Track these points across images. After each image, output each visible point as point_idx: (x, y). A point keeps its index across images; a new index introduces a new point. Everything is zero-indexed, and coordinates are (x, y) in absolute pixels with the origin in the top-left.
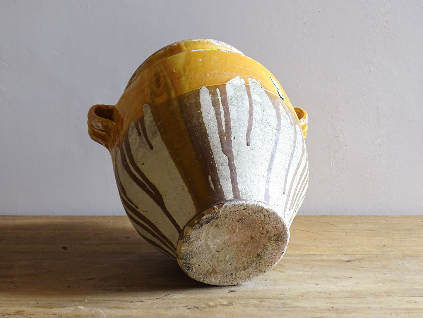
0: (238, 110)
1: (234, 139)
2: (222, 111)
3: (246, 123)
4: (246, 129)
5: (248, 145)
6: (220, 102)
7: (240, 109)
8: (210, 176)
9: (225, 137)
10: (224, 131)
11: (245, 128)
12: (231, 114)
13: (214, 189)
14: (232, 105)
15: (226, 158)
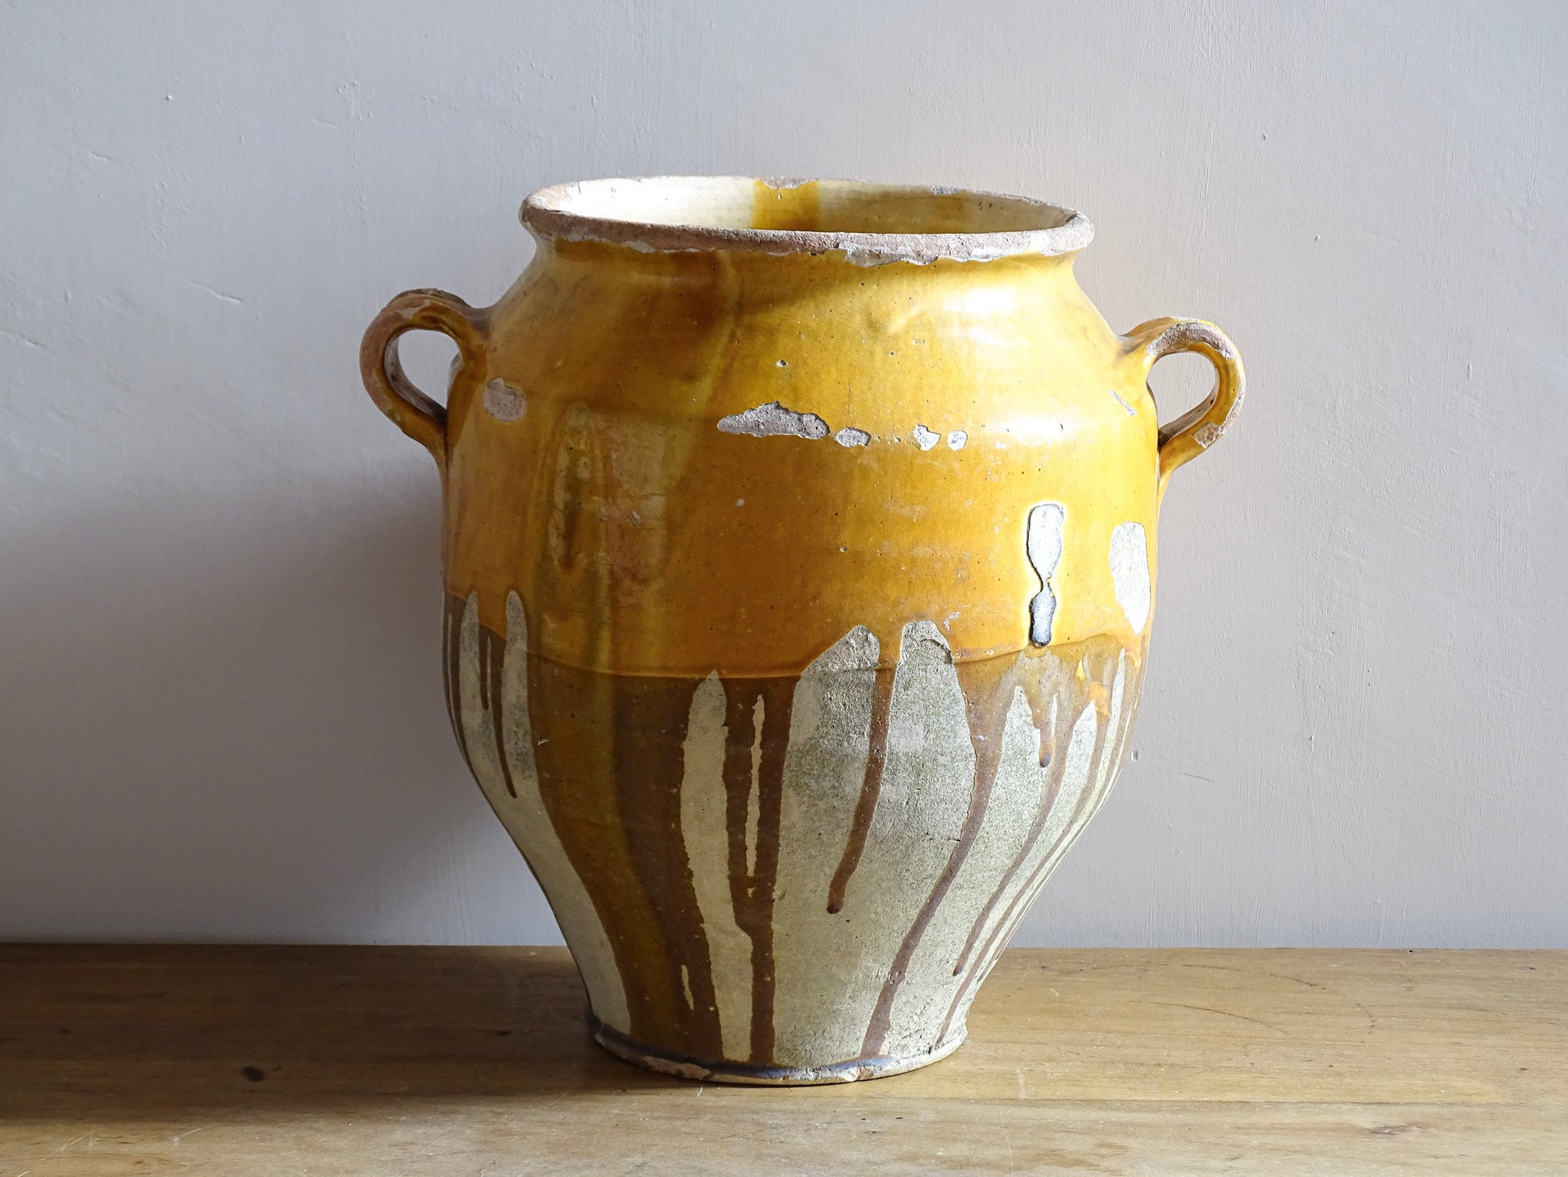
0: (813, 810)
1: (782, 897)
2: (754, 811)
3: (837, 853)
4: (830, 870)
5: (832, 909)
6: (755, 772)
7: (822, 805)
8: (685, 969)
9: (750, 891)
10: (751, 872)
11: (831, 867)
12: (784, 822)
13: (692, 1007)
14: (798, 787)
15: (745, 940)
